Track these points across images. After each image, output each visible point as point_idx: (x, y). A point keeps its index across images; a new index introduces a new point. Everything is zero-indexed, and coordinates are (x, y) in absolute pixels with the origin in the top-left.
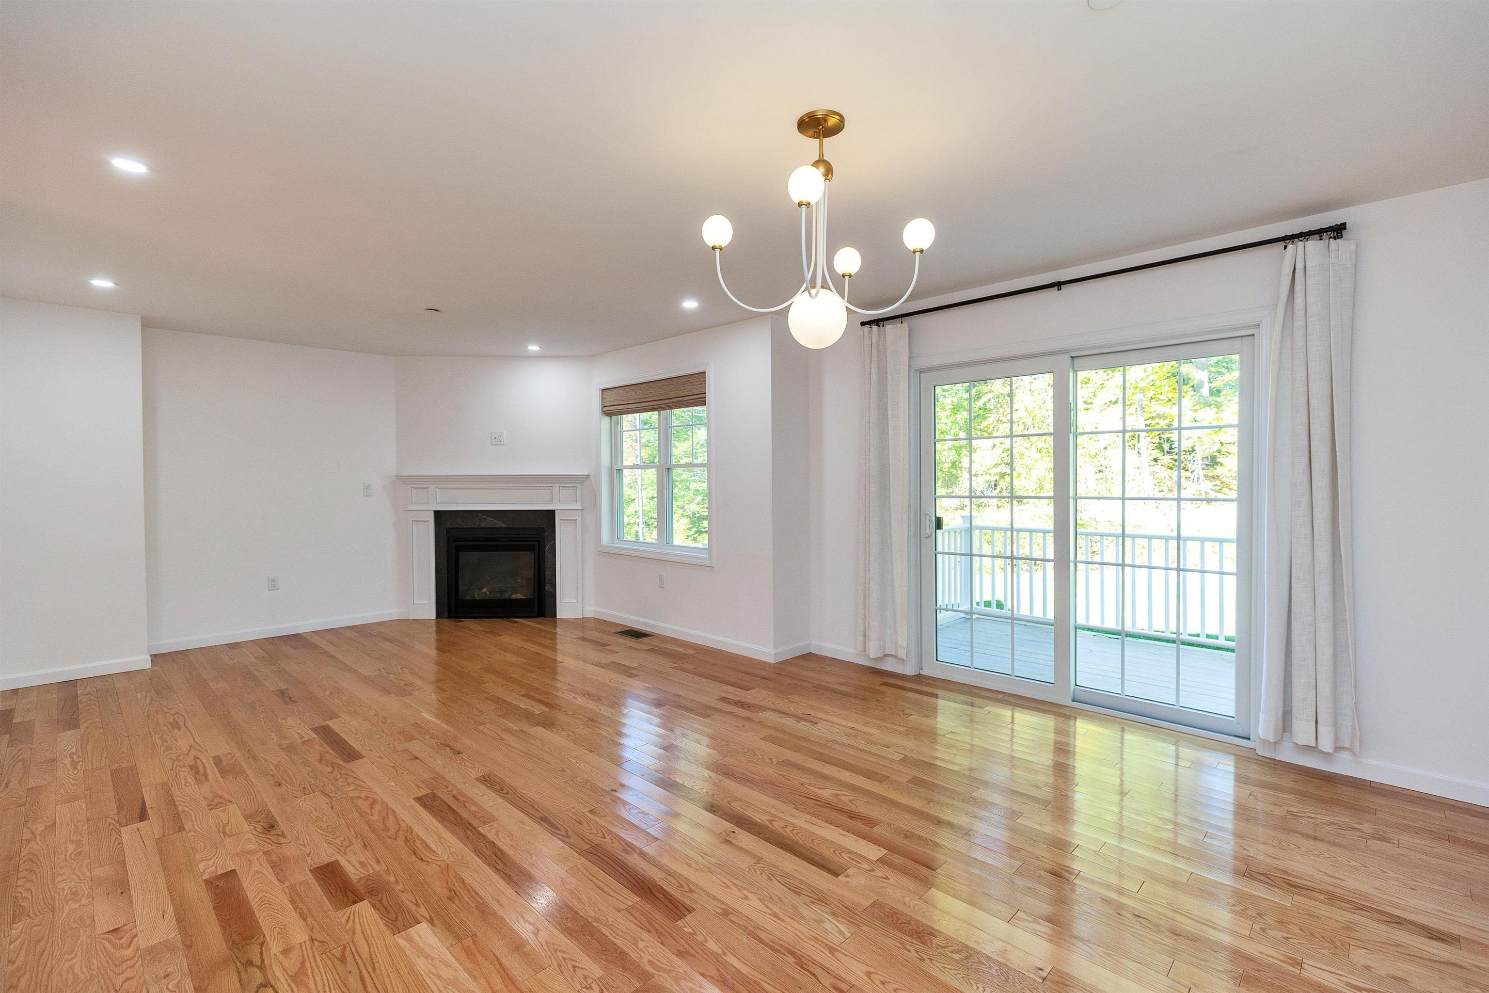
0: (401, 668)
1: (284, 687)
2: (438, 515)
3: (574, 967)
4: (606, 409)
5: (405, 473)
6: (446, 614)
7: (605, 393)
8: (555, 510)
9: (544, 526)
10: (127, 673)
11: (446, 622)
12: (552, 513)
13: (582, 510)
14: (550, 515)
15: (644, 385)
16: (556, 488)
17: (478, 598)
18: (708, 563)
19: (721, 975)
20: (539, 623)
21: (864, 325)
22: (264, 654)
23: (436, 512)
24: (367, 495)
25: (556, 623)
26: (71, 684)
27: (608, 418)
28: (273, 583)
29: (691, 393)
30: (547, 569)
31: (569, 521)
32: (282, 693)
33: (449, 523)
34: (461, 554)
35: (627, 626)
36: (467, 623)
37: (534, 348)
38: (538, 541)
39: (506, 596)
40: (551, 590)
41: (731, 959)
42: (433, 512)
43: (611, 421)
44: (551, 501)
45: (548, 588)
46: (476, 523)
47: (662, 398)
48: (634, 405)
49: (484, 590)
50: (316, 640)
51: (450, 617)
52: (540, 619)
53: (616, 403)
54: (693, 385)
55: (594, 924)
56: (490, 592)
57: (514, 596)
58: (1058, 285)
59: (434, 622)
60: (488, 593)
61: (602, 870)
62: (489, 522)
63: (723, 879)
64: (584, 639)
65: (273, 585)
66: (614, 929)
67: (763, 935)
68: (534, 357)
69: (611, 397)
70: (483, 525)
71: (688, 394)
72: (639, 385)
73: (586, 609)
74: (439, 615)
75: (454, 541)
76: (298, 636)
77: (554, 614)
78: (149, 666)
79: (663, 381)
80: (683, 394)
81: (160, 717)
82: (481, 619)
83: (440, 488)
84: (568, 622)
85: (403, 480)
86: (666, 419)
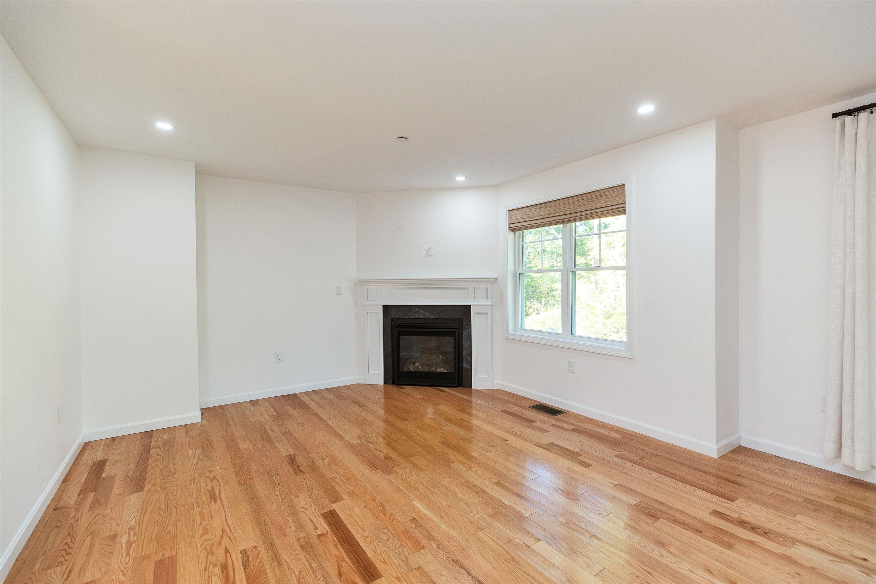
0: (376, 436)
1: (292, 452)
2: (386, 308)
4: (511, 226)
5: (362, 278)
6: (391, 382)
7: (511, 213)
8: (471, 306)
9: (462, 318)
10: (186, 426)
11: (390, 387)
12: (469, 307)
13: (491, 305)
14: (467, 309)
15: (551, 203)
16: (471, 288)
17: (413, 371)
18: (627, 355)
20: (459, 392)
21: (836, 117)
22: (275, 413)
23: (383, 306)
24: (338, 293)
25: (471, 392)
26: (148, 435)
27: (512, 233)
28: (279, 357)
29: (605, 205)
30: (464, 351)
31: (482, 314)
32: (292, 460)
33: (393, 315)
34: (402, 337)
35: (539, 402)
36: (408, 389)
37: (460, 179)
38: (458, 329)
39: (433, 369)
40: (468, 367)
42: (382, 306)
43: (515, 235)
44: (468, 299)
45: (465, 365)
46: (412, 315)
47: (571, 212)
48: (540, 220)
49: (417, 364)
50: (306, 399)
51: (393, 383)
52: (459, 389)
53: (523, 220)
54: (609, 198)
56: (422, 366)
57: (439, 370)
59: (382, 387)
60: (420, 367)
62: (421, 315)
64: (505, 411)
65: (279, 358)
68: (460, 188)
69: (517, 216)
70: (417, 316)
71: (602, 206)
72: (546, 204)
73: (495, 382)
74: (386, 382)
75: (396, 328)
76: (294, 396)
77: (471, 386)
78: (199, 420)
79: (573, 198)
80: (595, 207)
81: (202, 481)
82: (417, 387)
83: (386, 289)
84: (482, 394)
85: (362, 283)
86: (571, 230)
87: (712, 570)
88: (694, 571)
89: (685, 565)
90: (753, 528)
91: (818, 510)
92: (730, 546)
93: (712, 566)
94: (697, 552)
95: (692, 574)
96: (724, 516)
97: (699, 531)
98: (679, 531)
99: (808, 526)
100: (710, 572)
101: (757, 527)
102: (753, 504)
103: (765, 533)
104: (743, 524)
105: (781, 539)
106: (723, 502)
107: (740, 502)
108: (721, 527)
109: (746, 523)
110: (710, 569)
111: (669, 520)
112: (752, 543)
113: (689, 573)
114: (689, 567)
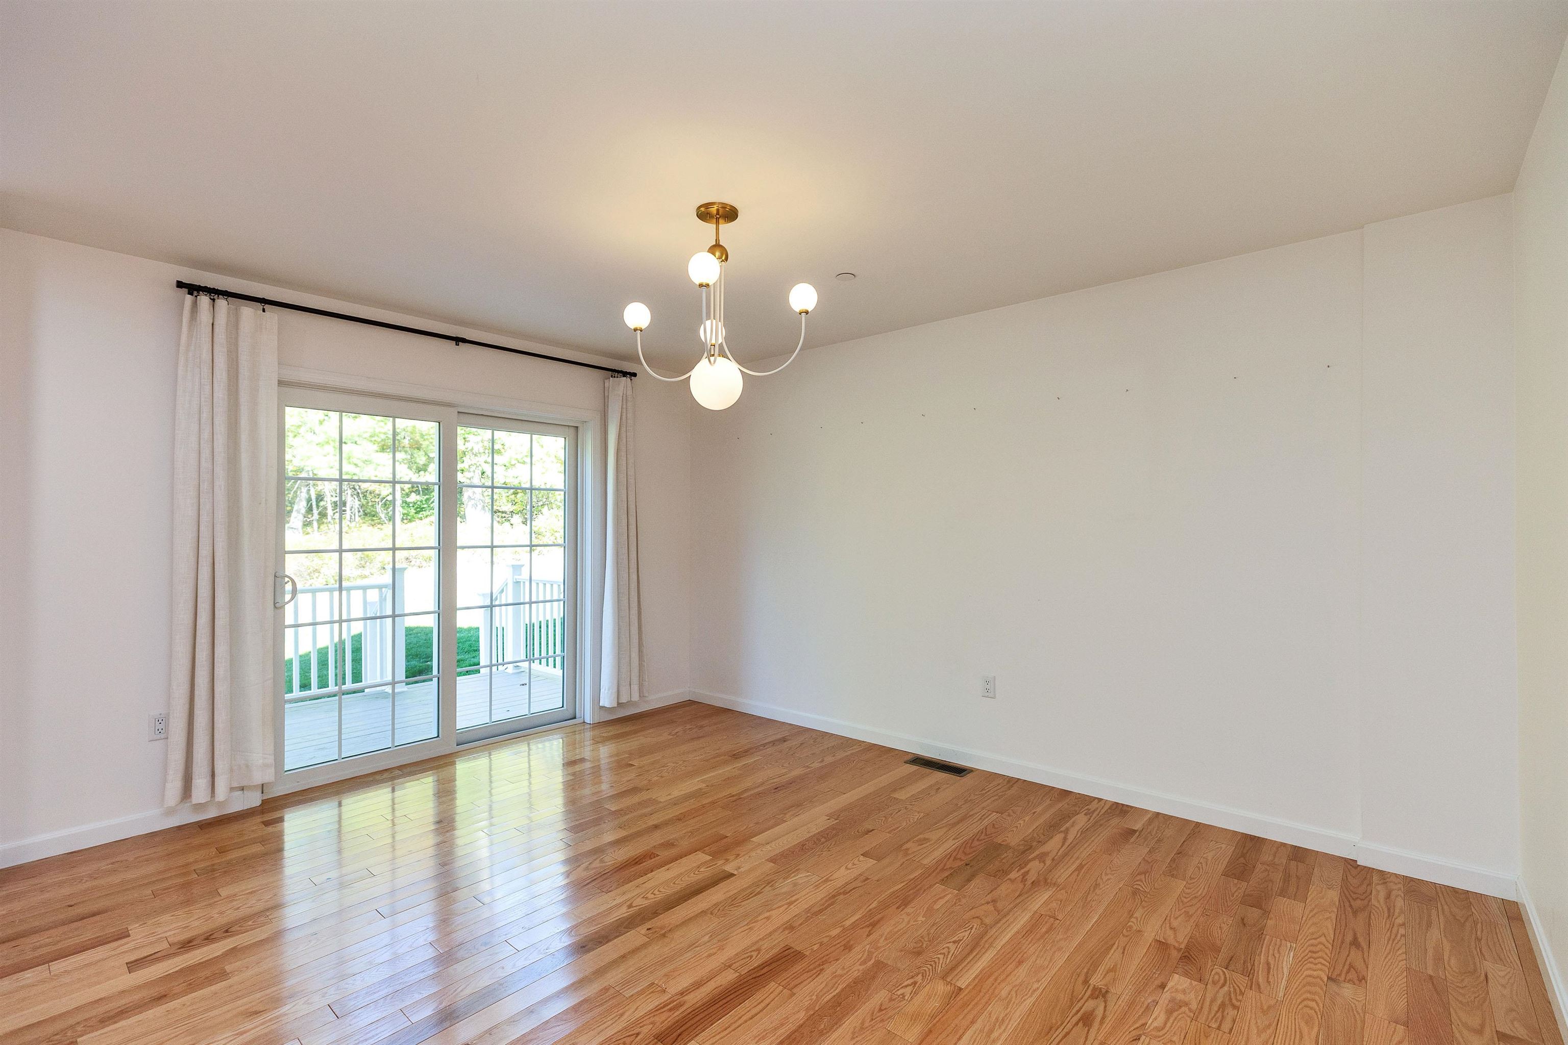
3: (880, 1010)
19: (868, 926)
21: (179, 287)
41: (848, 923)
55: (817, 1008)
58: (458, 340)
61: (718, 1020)
63: (738, 931)
66: (821, 994)
67: (816, 909)
87: (254, 1009)
88: (242, 1029)
89: (220, 1038)
90: (207, 939)
91: (225, 872)
92: (223, 975)
93: (247, 1007)
94: (206, 1015)
95: (244, 1036)
96: (154, 957)
97: (161, 998)
98: (136, 1022)
99: (247, 892)
100: (256, 1013)
101: (209, 934)
102: (159, 918)
103: (227, 931)
104: (189, 945)
105: (250, 923)
106: (118, 947)
107: (136, 930)
108: (177, 969)
109: (190, 942)
110: (251, 1010)
111: (93, 1029)
112: (233, 951)
113: (241, 1037)
114: (230, 1034)
